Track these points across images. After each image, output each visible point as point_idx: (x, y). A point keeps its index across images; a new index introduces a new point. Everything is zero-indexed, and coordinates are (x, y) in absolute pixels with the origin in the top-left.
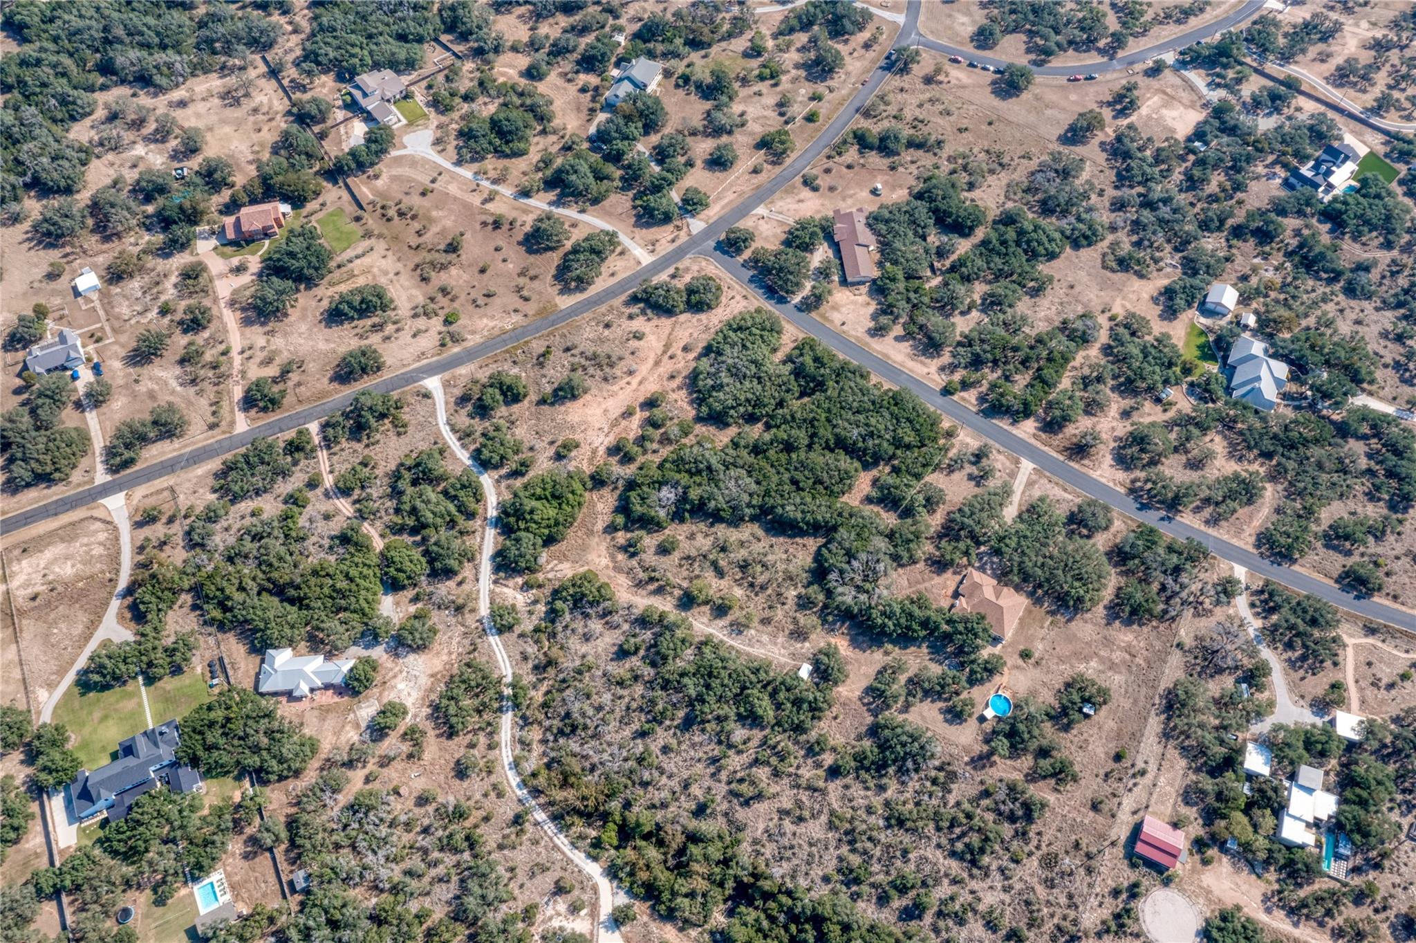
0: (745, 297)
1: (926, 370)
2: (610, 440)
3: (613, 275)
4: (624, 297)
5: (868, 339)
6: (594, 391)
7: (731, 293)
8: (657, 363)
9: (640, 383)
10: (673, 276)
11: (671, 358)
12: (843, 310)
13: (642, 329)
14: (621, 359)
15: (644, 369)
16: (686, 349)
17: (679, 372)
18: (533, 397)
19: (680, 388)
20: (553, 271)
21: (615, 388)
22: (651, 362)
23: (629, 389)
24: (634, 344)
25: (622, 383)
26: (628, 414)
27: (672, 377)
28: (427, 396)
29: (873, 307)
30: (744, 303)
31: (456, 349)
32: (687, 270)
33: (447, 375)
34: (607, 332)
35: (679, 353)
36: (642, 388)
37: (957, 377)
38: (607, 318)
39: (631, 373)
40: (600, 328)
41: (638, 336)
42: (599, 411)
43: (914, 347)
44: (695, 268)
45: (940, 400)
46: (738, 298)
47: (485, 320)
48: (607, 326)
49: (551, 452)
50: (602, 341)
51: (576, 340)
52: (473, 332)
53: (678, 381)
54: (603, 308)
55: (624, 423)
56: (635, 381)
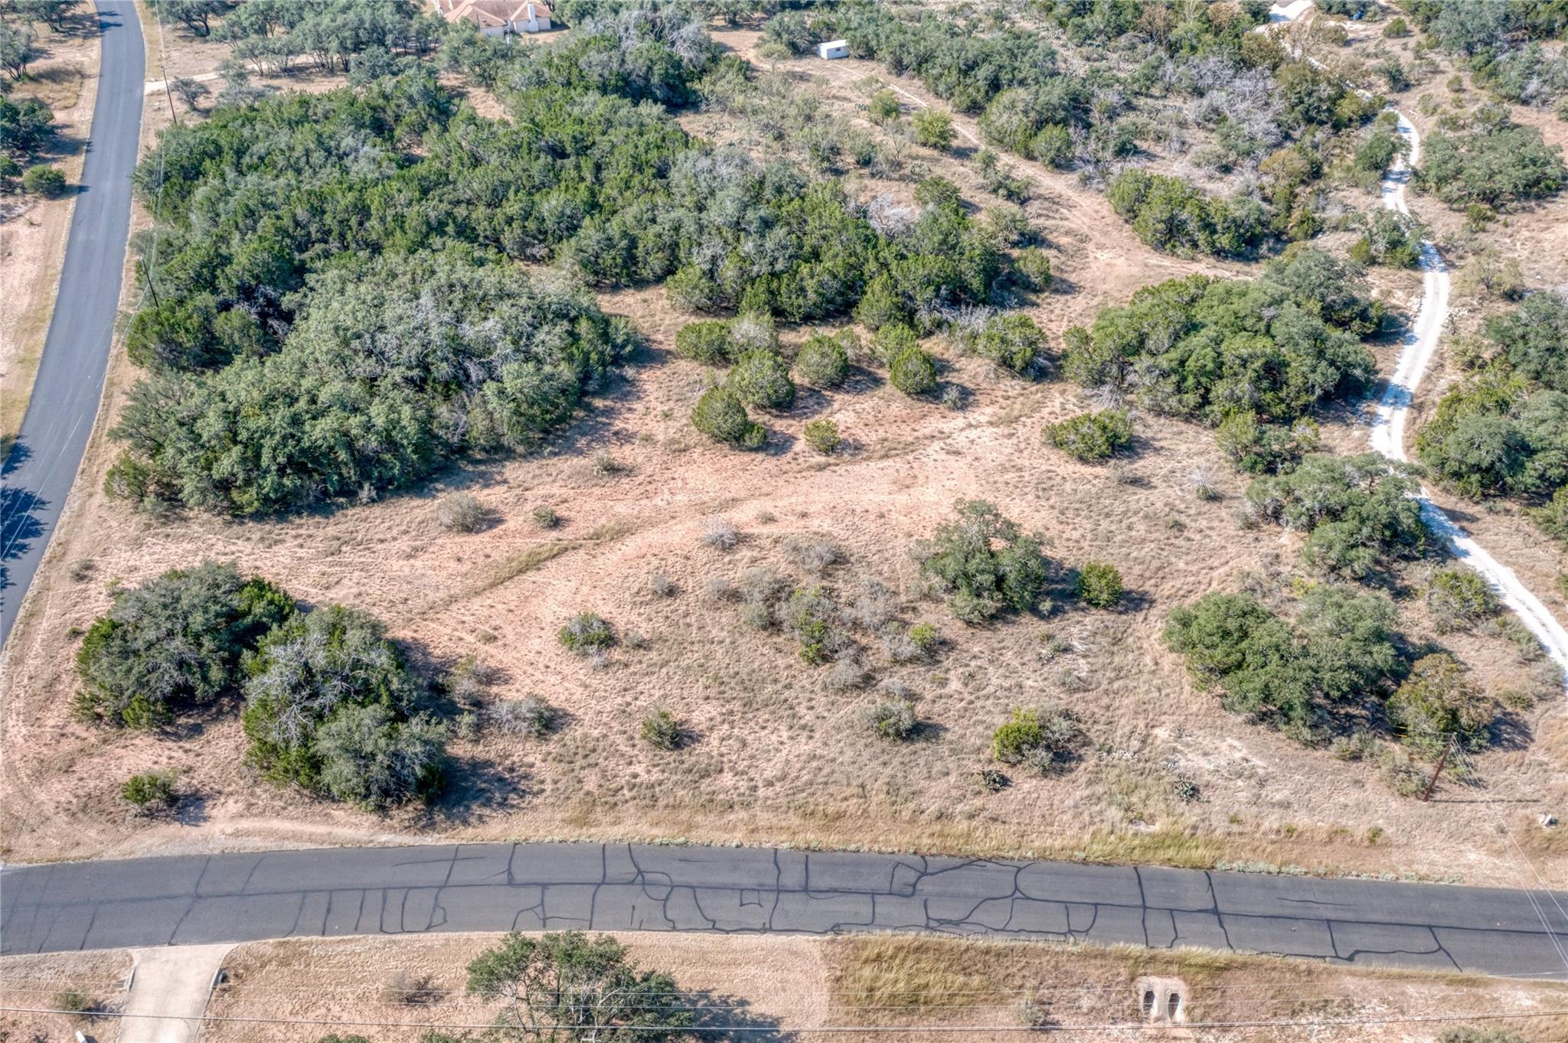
0: (85, 575)
1: (24, 231)
2: (939, 421)
4: (493, 830)
8: (609, 534)
9: (730, 503)
11: (556, 523)
13: (554, 656)
14: (734, 596)
16: (481, 521)
19: (624, 437)
22: (631, 546)
23: (779, 506)
25: (788, 527)
27: (613, 470)
30: (117, 559)
31: (1519, 997)
35: (514, 523)
36: (736, 488)
40: (710, 746)
42: (929, 493)
48: (677, 738)
53: (609, 454)
55: (868, 436)
56: (744, 516)
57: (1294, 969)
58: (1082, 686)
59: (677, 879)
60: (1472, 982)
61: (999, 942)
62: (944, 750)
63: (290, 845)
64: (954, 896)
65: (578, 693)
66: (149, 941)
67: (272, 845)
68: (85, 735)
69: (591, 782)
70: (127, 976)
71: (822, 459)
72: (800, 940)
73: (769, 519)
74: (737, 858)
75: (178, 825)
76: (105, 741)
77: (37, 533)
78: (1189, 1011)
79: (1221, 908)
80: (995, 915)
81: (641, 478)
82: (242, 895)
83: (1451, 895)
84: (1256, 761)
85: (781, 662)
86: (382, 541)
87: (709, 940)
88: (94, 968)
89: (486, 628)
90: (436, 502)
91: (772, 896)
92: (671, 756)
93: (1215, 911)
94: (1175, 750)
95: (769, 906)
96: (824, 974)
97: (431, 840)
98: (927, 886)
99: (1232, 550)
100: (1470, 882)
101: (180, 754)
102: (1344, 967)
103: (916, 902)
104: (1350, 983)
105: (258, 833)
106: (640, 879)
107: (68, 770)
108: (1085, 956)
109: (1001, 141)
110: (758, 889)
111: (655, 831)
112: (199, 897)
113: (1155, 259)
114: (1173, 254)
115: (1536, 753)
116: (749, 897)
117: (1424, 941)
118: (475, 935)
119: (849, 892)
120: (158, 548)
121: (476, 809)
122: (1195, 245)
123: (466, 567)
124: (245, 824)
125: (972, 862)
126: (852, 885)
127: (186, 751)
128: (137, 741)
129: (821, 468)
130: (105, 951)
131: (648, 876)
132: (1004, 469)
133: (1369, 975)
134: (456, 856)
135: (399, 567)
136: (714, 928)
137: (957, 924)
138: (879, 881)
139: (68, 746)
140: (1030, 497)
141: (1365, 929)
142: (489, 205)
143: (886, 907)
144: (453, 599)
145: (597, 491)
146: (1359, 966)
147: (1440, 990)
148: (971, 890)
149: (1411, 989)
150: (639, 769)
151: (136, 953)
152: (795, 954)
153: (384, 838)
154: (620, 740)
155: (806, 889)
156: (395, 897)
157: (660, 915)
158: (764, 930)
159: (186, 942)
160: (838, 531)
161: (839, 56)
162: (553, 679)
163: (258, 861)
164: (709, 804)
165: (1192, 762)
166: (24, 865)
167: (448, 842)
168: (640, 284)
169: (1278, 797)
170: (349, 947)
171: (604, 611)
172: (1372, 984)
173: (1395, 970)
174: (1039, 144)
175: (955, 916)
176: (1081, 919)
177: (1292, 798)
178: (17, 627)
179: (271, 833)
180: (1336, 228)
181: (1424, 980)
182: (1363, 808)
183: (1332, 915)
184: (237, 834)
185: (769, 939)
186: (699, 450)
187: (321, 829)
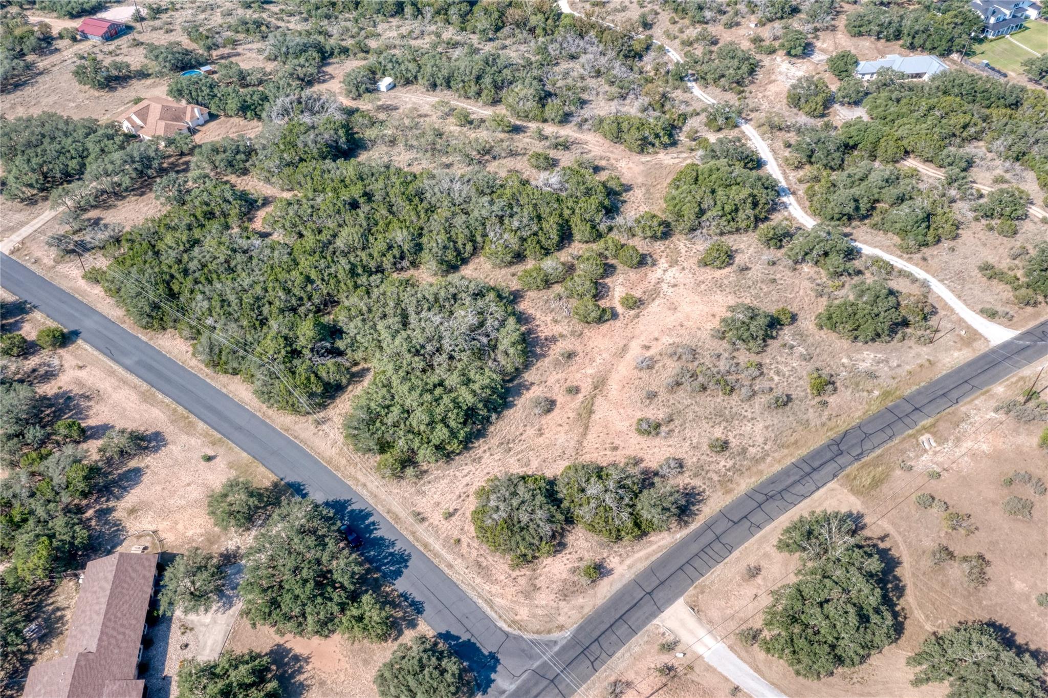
0: (421, 518)
1: (82, 374)
2: (653, 274)
3: (754, 572)
4: (707, 511)
5: (168, 430)
6: (705, 335)
7: (450, 528)
8: (600, 384)
9: (625, 348)
10: (599, 571)
11: (575, 390)
12: (196, 493)
13: (645, 442)
14: (677, 384)
15: (624, 369)
16: (550, 405)
17: (557, 363)
18: (807, 323)
19: (553, 339)
20: (905, 572)
21: (666, 340)
22: (613, 386)
23: (643, 340)
24: (656, 413)
25: (657, 347)
26: (635, 304)
27: (570, 356)
28: (991, 315)
29: (121, 507)
30: (423, 504)
31: (999, 389)
32: (565, 593)
33: (981, 348)
34: (718, 433)
35: (560, 399)
37: (32, 362)
38: (724, 462)
39: (649, 365)
40: (734, 442)
41: (651, 429)
42: (685, 308)
43: (80, 412)
44: (544, 598)
45: (87, 324)
46: (436, 518)
47: (985, 447)
48: (723, 446)
49: (739, 259)
50: (719, 416)
51: (776, 419)
52: (993, 426)
53: (557, 349)
54: (744, 485)
55: (638, 293)
56: (637, 351)
57: (949, 414)
58: (808, 358)
59: (779, 489)
60: (988, 391)
61: (878, 452)
62: (797, 402)
63: (654, 558)
64: (853, 446)
65: (671, 450)
66: (654, 615)
67: (646, 564)
68: (522, 573)
69: (716, 478)
70: (662, 630)
71: (632, 312)
72: (830, 485)
73: (648, 348)
74: (786, 472)
75: (605, 579)
76: (534, 570)
77: (369, 515)
78: (935, 441)
79: (917, 406)
80: (868, 445)
81: (581, 354)
82: (662, 583)
83: (960, 369)
84: (879, 356)
85: (718, 400)
86: (521, 434)
87: (808, 500)
88: (648, 636)
89: (607, 446)
90: (519, 406)
91: (808, 478)
92: (727, 453)
93: (916, 409)
94: (854, 365)
95: (811, 481)
96: (846, 491)
97: (693, 527)
98: (843, 447)
99: (797, 281)
100: (962, 363)
101: (568, 556)
102: (957, 406)
103: (845, 453)
104: (963, 409)
105: (636, 561)
106: (769, 498)
107: (536, 588)
108: (901, 442)
109: (527, 116)
110: (802, 478)
111: (753, 480)
112: (649, 593)
113: (644, 158)
114: (648, 153)
115: (942, 313)
116: (803, 482)
117: (967, 387)
118: (746, 544)
119: (825, 463)
120: (433, 490)
121: (693, 508)
122: (653, 145)
123: (567, 427)
124: (628, 562)
125: (846, 433)
126: (824, 460)
127: (570, 553)
128: (545, 563)
129: (637, 316)
130: (645, 629)
131: (770, 494)
132: (698, 285)
133: (965, 404)
134: (709, 526)
135: (541, 440)
136: (805, 497)
137: (862, 453)
138: (829, 455)
139: (522, 581)
140: (719, 292)
141: (953, 391)
142: (363, 249)
143: (841, 460)
144: (580, 443)
145: (572, 368)
146: (961, 404)
147: (983, 398)
148: (854, 441)
149: (976, 402)
150: (723, 463)
151: (656, 621)
152: (833, 490)
153: (678, 536)
154: (704, 457)
155: (814, 470)
156: (708, 550)
157: (785, 503)
158: (818, 489)
159: (666, 608)
160: (677, 340)
161: (393, 87)
162: (657, 450)
163: (652, 570)
164: (757, 461)
165: (863, 366)
166: (575, 626)
167: (699, 524)
168: (465, 261)
169: (895, 365)
170: (716, 574)
171: (639, 415)
172: (968, 406)
173: (969, 399)
174: (549, 112)
175: (859, 451)
176: (889, 432)
177: (899, 362)
178: (428, 554)
179: (640, 559)
180: (692, 115)
181: (977, 398)
182: (918, 355)
183: (942, 392)
184: (630, 567)
185: (822, 491)
186: (586, 331)
187: (654, 547)
